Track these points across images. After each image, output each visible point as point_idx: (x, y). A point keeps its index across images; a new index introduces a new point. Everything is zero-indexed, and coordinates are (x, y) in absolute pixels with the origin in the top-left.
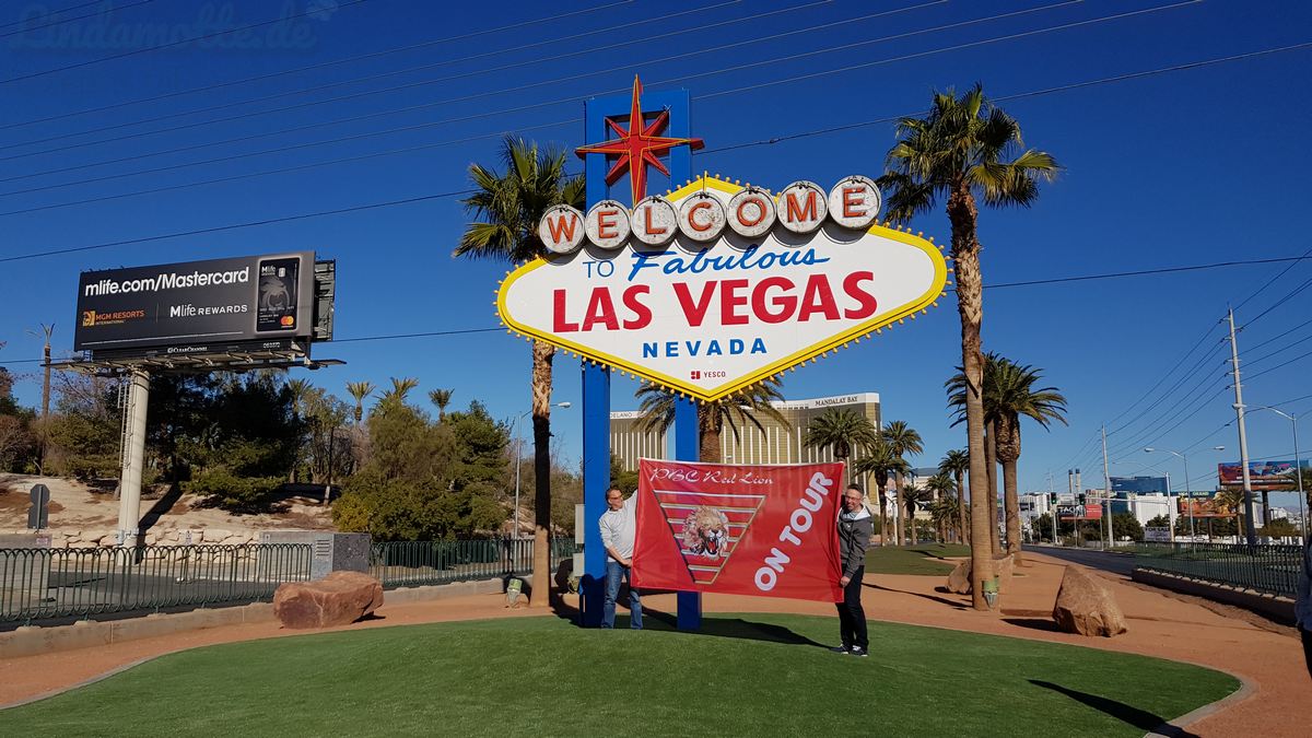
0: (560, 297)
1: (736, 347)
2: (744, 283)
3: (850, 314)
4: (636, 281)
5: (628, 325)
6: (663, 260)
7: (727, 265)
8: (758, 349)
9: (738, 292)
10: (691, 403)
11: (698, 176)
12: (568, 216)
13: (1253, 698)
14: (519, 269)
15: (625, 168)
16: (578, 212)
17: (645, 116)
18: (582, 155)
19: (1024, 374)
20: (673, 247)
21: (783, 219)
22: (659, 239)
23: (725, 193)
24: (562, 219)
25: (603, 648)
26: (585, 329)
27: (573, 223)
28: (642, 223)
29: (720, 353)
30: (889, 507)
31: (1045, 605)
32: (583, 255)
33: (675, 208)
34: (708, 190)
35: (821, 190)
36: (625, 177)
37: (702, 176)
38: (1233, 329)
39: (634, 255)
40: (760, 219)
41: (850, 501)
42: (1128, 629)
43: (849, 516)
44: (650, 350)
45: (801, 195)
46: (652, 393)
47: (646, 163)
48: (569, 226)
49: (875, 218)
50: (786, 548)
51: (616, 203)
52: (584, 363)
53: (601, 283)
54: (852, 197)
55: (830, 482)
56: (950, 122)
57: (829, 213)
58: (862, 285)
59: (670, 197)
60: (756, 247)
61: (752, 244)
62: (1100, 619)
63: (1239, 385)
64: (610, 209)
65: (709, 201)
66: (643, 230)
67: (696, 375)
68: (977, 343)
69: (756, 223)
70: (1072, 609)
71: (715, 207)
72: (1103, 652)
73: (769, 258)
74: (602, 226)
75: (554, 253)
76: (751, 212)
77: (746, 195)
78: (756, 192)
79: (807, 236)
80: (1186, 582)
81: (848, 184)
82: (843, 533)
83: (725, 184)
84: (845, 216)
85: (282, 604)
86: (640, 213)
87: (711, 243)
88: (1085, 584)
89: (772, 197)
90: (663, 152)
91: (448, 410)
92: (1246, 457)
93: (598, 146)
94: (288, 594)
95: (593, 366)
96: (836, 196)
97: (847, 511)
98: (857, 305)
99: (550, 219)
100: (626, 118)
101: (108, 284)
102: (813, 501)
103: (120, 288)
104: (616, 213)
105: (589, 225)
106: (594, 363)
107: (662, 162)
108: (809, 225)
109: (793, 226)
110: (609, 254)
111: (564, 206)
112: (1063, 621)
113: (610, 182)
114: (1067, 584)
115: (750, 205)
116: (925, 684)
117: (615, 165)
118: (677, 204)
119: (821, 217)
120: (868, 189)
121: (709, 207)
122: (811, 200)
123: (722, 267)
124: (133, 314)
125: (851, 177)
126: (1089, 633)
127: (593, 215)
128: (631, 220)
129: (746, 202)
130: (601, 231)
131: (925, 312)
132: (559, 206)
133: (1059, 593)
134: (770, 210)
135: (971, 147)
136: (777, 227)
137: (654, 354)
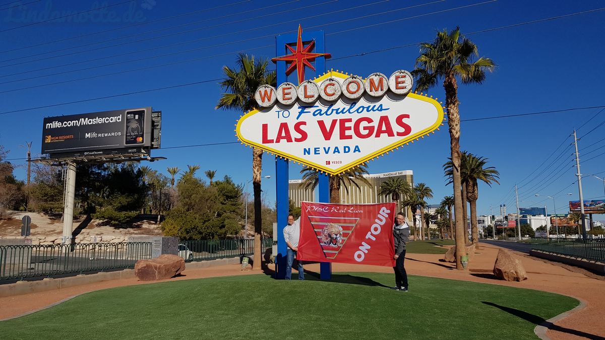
0: (265, 127)
1: (347, 149)
2: (350, 120)
3: (399, 134)
4: (300, 120)
5: (297, 140)
6: (312, 110)
7: (342, 112)
8: (357, 151)
9: (347, 124)
10: (326, 176)
11: (328, 71)
12: (268, 90)
13: (585, 309)
14: (246, 115)
15: (295, 67)
16: (273, 88)
17: (304, 43)
18: (275, 62)
19: (479, 161)
20: (317, 104)
21: (368, 90)
22: (311, 100)
23: (340, 79)
24: (266, 91)
25: (286, 288)
26: (276, 142)
27: (271, 93)
28: (303, 93)
29: (339, 153)
30: (417, 222)
31: (489, 267)
32: (276, 108)
33: (318, 86)
34: (333, 77)
35: (385, 77)
36: (295, 71)
37: (330, 71)
38: (576, 139)
39: (299, 108)
40: (357, 91)
41: (399, 220)
42: (528, 278)
43: (398, 227)
44: (307, 151)
45: (376, 79)
46: (308, 171)
47: (304, 65)
48: (269, 95)
49: (410, 90)
50: (369, 242)
51: (290, 84)
52: (276, 158)
53: (284, 121)
54: (400, 80)
55: (389, 211)
56: (445, 45)
57: (389, 87)
58: (405, 120)
59: (316, 81)
60: (355, 103)
61: (353, 102)
62: (515, 273)
63: (578, 165)
64: (288, 86)
65: (333, 82)
66: (303, 96)
67: (328, 163)
68: (458, 147)
69: (355, 92)
70: (502, 269)
71: (337, 85)
72: (516, 289)
73: (362, 108)
74: (284, 94)
75: (262, 107)
76: (353, 87)
77: (351, 80)
78: (355, 78)
79: (379, 98)
80: (555, 256)
81: (398, 74)
82: (395, 235)
83: (341, 74)
84: (397, 89)
85: (139, 270)
86: (302, 88)
87: (335, 102)
88: (508, 257)
89: (363, 80)
90: (313, 60)
91: (214, 180)
92: (582, 199)
93: (282, 57)
94: (141, 265)
95: (281, 159)
96: (393, 79)
97: (397, 225)
98: (402, 130)
99: (260, 91)
100: (295, 44)
101: (57, 123)
102: (381, 220)
103: (62, 125)
104: (291, 88)
105: (278, 94)
106: (281, 158)
107: (311, 64)
108: (380, 93)
109: (373, 94)
110: (288, 107)
111: (267, 85)
112: (498, 275)
113: (288, 74)
114: (500, 257)
115: (353, 84)
116: (434, 304)
117: (290, 66)
118: (319, 84)
119: (385, 89)
120: (407, 76)
121: (334, 85)
122: (381, 81)
123: (339, 113)
124: (68, 137)
125: (399, 71)
126: (510, 280)
127: (280, 89)
128: (298, 92)
129: (351, 83)
130: (284, 97)
131: (433, 132)
132: (264, 85)
133: (496, 262)
134: (362, 86)
135: (454, 55)
136: (365, 94)
137: (309, 153)
